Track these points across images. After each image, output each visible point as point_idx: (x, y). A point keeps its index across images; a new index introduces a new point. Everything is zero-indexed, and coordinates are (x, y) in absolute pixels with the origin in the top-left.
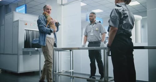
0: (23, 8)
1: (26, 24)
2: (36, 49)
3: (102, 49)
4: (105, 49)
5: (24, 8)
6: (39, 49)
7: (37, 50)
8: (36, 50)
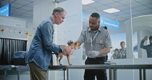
0: (6, 9)
1: (3, 30)
2: (13, 66)
3: (107, 68)
4: (112, 68)
5: (8, 8)
6: (17, 67)
7: (15, 68)
8: (13, 68)
